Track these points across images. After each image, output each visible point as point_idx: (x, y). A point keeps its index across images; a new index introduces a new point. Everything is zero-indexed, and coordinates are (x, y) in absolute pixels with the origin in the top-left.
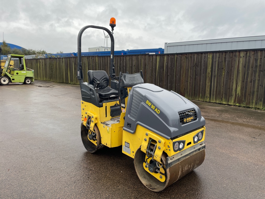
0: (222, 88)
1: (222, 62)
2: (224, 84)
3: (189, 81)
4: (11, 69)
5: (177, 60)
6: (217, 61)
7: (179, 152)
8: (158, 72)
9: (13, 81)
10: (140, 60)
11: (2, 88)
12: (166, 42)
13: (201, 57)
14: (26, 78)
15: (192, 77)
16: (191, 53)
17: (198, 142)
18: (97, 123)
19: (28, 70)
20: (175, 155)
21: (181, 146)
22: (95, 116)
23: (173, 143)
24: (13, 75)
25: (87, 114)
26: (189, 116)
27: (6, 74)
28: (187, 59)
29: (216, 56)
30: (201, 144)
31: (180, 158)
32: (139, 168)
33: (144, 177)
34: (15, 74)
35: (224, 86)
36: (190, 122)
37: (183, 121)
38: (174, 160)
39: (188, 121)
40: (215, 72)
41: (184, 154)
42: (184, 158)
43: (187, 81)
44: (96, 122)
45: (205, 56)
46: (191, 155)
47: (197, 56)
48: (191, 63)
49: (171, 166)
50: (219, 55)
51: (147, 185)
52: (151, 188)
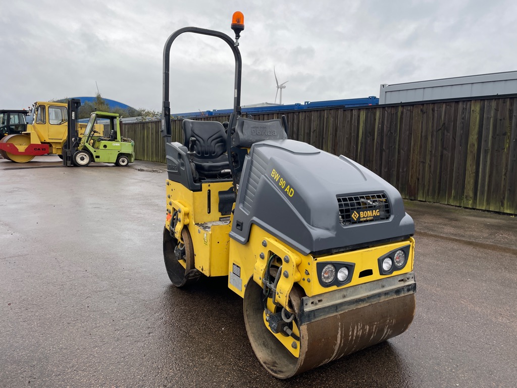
0: (503, 177)
1: (504, 119)
2: (509, 170)
3: (428, 161)
4: (96, 139)
5: (401, 118)
6: (492, 119)
7: (334, 288)
8: (362, 143)
9: (96, 160)
10: (325, 119)
11: (76, 170)
12: (383, 84)
13: (456, 111)
14: (121, 155)
15: (434, 152)
16: (434, 102)
17: (391, 273)
18: (188, 225)
19: (125, 141)
20: (325, 295)
21: (342, 275)
22: (184, 209)
23: (317, 264)
24: (98, 148)
25: (173, 206)
26: (366, 207)
27: (85, 146)
28: (425, 115)
29: (490, 106)
30: (402, 280)
31: (341, 304)
32: (254, 322)
33: (264, 344)
34: (101, 147)
35: (508, 173)
36: (371, 221)
37: (349, 216)
38: (320, 306)
39: (365, 219)
40: (486, 141)
41: (351, 296)
42: (353, 307)
43: (424, 163)
44: (187, 221)
45: (465, 106)
46: (374, 301)
47: (446, 107)
48: (433, 123)
49: (313, 321)
50: (497, 105)
51: (267, 362)
52: (275, 369)
